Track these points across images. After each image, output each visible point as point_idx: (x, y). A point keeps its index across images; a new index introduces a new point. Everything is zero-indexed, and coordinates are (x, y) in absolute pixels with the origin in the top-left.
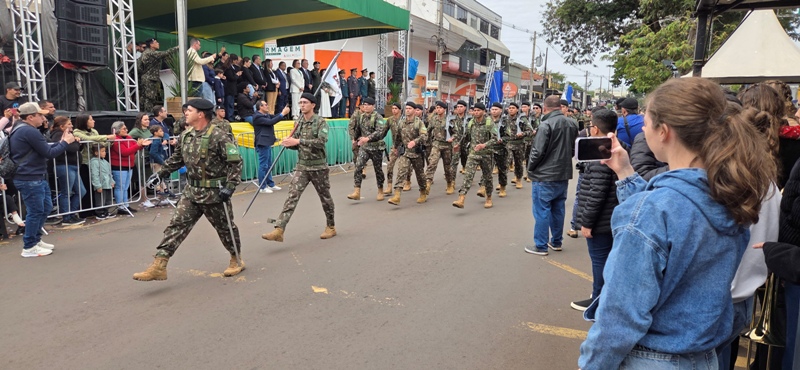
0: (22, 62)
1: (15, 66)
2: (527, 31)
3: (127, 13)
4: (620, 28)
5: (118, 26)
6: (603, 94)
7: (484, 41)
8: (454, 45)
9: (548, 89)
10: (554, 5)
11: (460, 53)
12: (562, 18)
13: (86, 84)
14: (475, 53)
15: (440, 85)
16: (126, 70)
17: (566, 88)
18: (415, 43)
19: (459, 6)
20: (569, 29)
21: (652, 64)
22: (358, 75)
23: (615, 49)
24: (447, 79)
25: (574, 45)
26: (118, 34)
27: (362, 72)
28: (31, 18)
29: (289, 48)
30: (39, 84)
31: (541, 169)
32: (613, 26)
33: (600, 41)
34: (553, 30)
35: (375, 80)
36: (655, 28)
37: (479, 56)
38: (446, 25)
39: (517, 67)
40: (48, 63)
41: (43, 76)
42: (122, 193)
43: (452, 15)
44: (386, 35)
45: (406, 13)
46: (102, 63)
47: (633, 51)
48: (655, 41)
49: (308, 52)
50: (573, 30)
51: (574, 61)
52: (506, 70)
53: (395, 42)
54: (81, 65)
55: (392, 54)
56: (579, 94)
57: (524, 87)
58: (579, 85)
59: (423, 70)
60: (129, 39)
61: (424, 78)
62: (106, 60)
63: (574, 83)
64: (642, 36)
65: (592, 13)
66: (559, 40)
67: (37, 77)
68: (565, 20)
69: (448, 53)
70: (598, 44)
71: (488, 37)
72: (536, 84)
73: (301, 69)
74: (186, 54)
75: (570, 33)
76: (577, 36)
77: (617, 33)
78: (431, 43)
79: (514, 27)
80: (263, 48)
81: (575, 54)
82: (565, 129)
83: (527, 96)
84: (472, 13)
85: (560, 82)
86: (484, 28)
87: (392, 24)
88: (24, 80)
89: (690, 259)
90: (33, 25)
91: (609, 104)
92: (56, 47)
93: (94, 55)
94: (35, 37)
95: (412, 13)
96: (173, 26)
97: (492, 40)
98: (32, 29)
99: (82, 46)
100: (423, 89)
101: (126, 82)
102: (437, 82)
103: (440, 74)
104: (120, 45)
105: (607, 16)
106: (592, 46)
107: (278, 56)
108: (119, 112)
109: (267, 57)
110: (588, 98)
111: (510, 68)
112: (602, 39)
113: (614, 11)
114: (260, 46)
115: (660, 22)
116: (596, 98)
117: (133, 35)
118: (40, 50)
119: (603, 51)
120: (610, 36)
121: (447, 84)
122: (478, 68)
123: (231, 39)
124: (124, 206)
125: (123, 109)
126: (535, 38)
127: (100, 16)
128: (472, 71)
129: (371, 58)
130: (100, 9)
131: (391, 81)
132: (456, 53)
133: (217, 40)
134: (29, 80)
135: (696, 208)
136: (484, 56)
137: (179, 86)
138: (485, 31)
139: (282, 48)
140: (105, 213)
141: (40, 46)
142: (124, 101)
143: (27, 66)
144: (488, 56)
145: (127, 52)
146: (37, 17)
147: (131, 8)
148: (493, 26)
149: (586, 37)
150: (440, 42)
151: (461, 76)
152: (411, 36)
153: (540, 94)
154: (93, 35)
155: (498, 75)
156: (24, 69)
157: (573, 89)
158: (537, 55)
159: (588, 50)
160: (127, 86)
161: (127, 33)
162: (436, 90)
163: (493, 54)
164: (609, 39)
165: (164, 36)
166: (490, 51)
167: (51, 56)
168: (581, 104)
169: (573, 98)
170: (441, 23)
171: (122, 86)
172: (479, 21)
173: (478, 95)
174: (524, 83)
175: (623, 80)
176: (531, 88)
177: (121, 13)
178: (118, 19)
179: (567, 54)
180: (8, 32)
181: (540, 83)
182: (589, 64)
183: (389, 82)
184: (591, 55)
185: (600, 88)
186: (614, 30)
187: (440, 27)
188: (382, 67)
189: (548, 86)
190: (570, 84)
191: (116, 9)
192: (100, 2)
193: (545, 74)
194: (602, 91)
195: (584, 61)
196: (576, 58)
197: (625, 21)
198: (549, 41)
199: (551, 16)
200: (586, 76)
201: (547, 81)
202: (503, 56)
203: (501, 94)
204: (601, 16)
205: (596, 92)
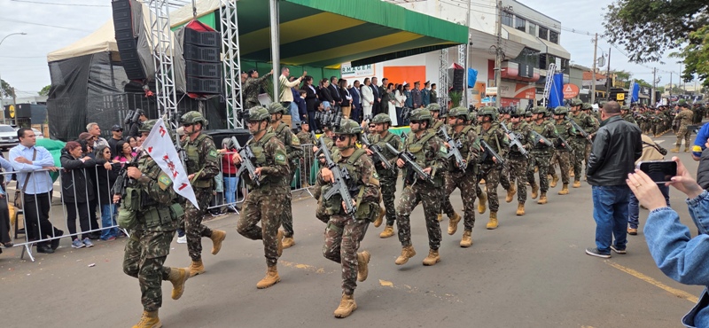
0: (161, 95)
1: (156, 98)
2: (588, 34)
3: (235, 51)
4: (690, 24)
5: (228, 61)
6: (676, 90)
7: (543, 46)
8: (513, 53)
9: (611, 88)
10: (617, 6)
11: (519, 59)
12: (625, 18)
14: (535, 57)
15: (499, 90)
16: (234, 96)
17: (632, 86)
18: (474, 53)
19: (517, 16)
20: (634, 28)
22: (421, 87)
23: (685, 45)
24: (506, 84)
25: (640, 43)
26: (228, 68)
27: (426, 84)
28: (168, 61)
29: (361, 67)
30: (172, 111)
31: (601, 174)
32: (681, 22)
33: (667, 38)
34: (616, 31)
35: (437, 90)
37: (538, 60)
38: (504, 35)
39: (578, 68)
40: (179, 94)
41: (175, 104)
42: (231, 195)
43: (509, 25)
44: (446, 50)
45: (465, 29)
46: (217, 92)
47: (701, 47)
49: (377, 71)
50: (638, 29)
51: (639, 59)
52: (565, 72)
53: (455, 54)
54: (202, 95)
55: (452, 66)
56: (646, 91)
57: (587, 87)
58: (647, 82)
59: (482, 77)
60: (236, 71)
61: (483, 85)
62: (219, 89)
63: (640, 81)
65: (656, 11)
66: (624, 40)
67: (172, 105)
68: (628, 20)
69: (507, 61)
70: (665, 40)
71: (548, 43)
72: (598, 83)
73: (371, 86)
74: (279, 80)
75: (634, 32)
76: (642, 34)
77: (686, 28)
78: (490, 53)
80: (340, 69)
81: (641, 53)
82: (626, 133)
83: (589, 95)
84: (531, 22)
85: (625, 80)
86: (543, 33)
87: (452, 40)
88: (162, 108)
90: (169, 66)
92: (185, 82)
93: (211, 86)
94: (170, 76)
95: (472, 26)
97: (552, 45)
98: (168, 69)
99: (203, 80)
100: (483, 95)
101: (234, 105)
102: (496, 88)
103: (499, 80)
104: (230, 77)
105: (674, 13)
106: (659, 44)
107: (352, 76)
108: (229, 130)
109: (343, 77)
110: (658, 94)
111: (571, 70)
112: (670, 35)
113: (682, 7)
114: (337, 67)
116: (667, 93)
117: (239, 68)
118: (174, 85)
119: (672, 47)
120: (679, 32)
121: (505, 88)
122: (537, 73)
123: (314, 65)
124: (233, 207)
125: (232, 127)
126: (597, 40)
127: (215, 55)
128: (531, 75)
129: (433, 70)
130: (215, 49)
131: (451, 91)
132: (515, 60)
133: (303, 66)
134: (166, 108)
136: (543, 61)
138: (546, 39)
139: (356, 68)
140: (217, 211)
141: (173, 82)
142: (232, 121)
143: (164, 97)
144: (547, 60)
145: (235, 82)
146: (171, 60)
147: (237, 47)
148: (551, 31)
149: (651, 35)
150: (499, 51)
151: (520, 81)
152: (471, 51)
153: (603, 93)
154: (211, 70)
155: (558, 78)
156: (162, 100)
157: (640, 86)
158: (599, 56)
159: (654, 48)
160: (235, 108)
161: (235, 66)
162: (495, 96)
163: (552, 58)
164: (678, 34)
165: (262, 65)
166: (549, 55)
167: (181, 89)
168: (650, 100)
169: (640, 95)
170: (499, 33)
171: (231, 109)
172: (537, 28)
173: (538, 97)
174: (585, 83)
175: (696, 75)
176: (594, 88)
177: (230, 51)
178: (228, 56)
180: (151, 73)
181: (603, 82)
182: (656, 62)
183: (449, 91)
184: (659, 52)
185: (671, 84)
186: (684, 26)
187: (499, 37)
188: (443, 78)
189: (612, 85)
190: (636, 81)
191: (227, 48)
192: (215, 45)
193: (609, 73)
194: (673, 86)
195: (649, 59)
196: (642, 57)
197: (694, 16)
198: (612, 42)
199: (613, 17)
200: (654, 73)
201: (611, 80)
202: (563, 60)
203: (562, 96)
204: (667, 13)
205: (666, 87)
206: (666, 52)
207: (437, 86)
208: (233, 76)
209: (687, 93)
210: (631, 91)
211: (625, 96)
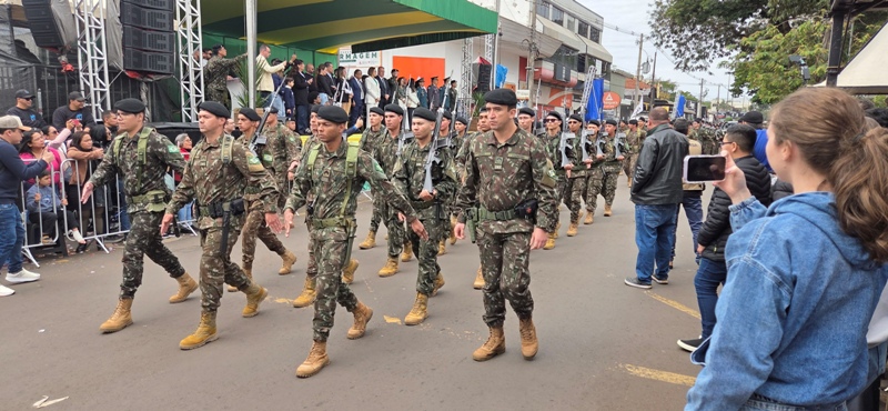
0: (86, 70)
1: (78, 74)
2: (633, 34)
3: (194, 18)
4: (742, 29)
5: (185, 32)
6: (723, 105)
7: (582, 45)
8: (549, 50)
10: (665, 3)
11: (555, 58)
12: (674, 18)
13: (151, 94)
14: (573, 58)
15: (531, 94)
16: (192, 79)
17: (677, 99)
18: (504, 47)
19: (555, 7)
20: (682, 31)
21: (779, 71)
22: (439, 84)
23: (735, 53)
24: (540, 88)
25: (688, 49)
26: (185, 41)
27: (445, 80)
28: (96, 24)
29: (364, 54)
30: (102, 93)
31: (647, 191)
32: (733, 28)
33: (718, 45)
34: (663, 32)
35: (457, 89)
36: (784, 29)
37: (576, 62)
38: (539, 28)
39: (620, 74)
40: (113, 71)
41: (107, 85)
42: (185, 210)
43: (546, 16)
44: (471, 40)
45: (494, 15)
46: (167, 71)
47: (752, 58)
48: (784, 44)
49: (385, 60)
50: (686, 32)
51: (686, 66)
52: (606, 78)
53: (481, 47)
54: (146, 74)
55: (477, 61)
56: (692, 105)
57: (629, 97)
58: (693, 95)
59: (512, 78)
60: (195, 46)
62: (171, 68)
63: (687, 93)
64: (769, 38)
65: (708, 13)
66: (671, 43)
67: (101, 86)
68: (677, 21)
69: (541, 59)
70: (715, 47)
71: (588, 41)
72: (642, 93)
73: (377, 78)
74: (255, 62)
75: (683, 35)
76: (691, 38)
77: (738, 35)
78: (522, 48)
79: (617, 29)
80: (337, 55)
81: (688, 59)
82: (675, 144)
83: (631, 106)
84: (569, 14)
85: (670, 91)
86: (582, 31)
87: (477, 27)
88: (87, 89)
89: (818, 297)
90: (98, 31)
91: (728, 117)
92: (121, 55)
93: (159, 63)
94: (100, 46)
95: (502, 14)
96: (242, 32)
97: (592, 44)
98: (96, 35)
99: (148, 54)
101: (192, 91)
102: (528, 91)
103: (531, 82)
104: (186, 52)
105: (725, 16)
106: (707, 51)
107: (353, 63)
108: (184, 124)
109: (341, 65)
110: (704, 110)
111: (612, 76)
112: (720, 41)
113: (735, 10)
114: (334, 52)
115: (791, 22)
116: (713, 109)
117: (200, 42)
118: (105, 58)
119: (721, 56)
120: (730, 37)
121: (539, 92)
122: (575, 76)
123: (303, 45)
124: (188, 226)
125: (188, 120)
126: (642, 42)
127: (167, 21)
128: (568, 79)
129: (453, 63)
130: (166, 13)
131: (475, 91)
132: (550, 59)
133: (288, 46)
134: (92, 89)
135: (825, 237)
136: (582, 62)
137: (247, 96)
138: (584, 34)
139: (358, 54)
141: (104, 53)
142: (189, 112)
143: (91, 74)
144: (586, 62)
145: (194, 60)
146: (102, 23)
147: (198, 13)
148: (593, 28)
149: (701, 40)
150: (532, 47)
151: (555, 84)
152: (500, 40)
153: (647, 104)
154: (159, 42)
155: (598, 84)
156: (87, 77)
157: (686, 99)
158: (644, 60)
159: (703, 55)
160: (193, 96)
161: (194, 39)
163: (593, 60)
164: (729, 41)
165: (232, 42)
166: (589, 56)
167: (115, 64)
169: (686, 110)
170: (534, 25)
171: (187, 95)
172: (577, 22)
173: (575, 106)
174: (628, 92)
175: (745, 89)
176: (637, 97)
178: (185, 24)
179: (679, 59)
180: (72, 39)
181: (647, 92)
182: (703, 72)
183: (473, 91)
184: (707, 60)
185: (718, 99)
186: (735, 32)
187: (532, 30)
188: (466, 74)
189: (656, 96)
190: (682, 93)
191: (183, 13)
192: (166, 7)
193: (653, 82)
194: (720, 102)
195: (698, 68)
196: (689, 64)
197: (747, 20)
198: (658, 45)
199: (660, 16)
200: (702, 84)
201: (656, 90)
202: (604, 62)
203: (601, 105)
204: (719, 16)
205: (713, 102)
206: (714, 61)
207: (458, 84)
208: (191, 51)
209: (734, 110)
210: (676, 104)
211: (671, 109)
